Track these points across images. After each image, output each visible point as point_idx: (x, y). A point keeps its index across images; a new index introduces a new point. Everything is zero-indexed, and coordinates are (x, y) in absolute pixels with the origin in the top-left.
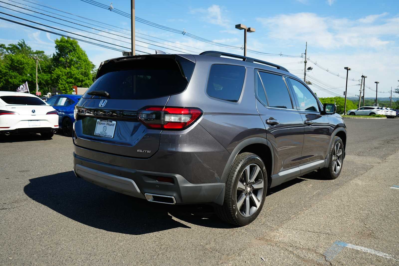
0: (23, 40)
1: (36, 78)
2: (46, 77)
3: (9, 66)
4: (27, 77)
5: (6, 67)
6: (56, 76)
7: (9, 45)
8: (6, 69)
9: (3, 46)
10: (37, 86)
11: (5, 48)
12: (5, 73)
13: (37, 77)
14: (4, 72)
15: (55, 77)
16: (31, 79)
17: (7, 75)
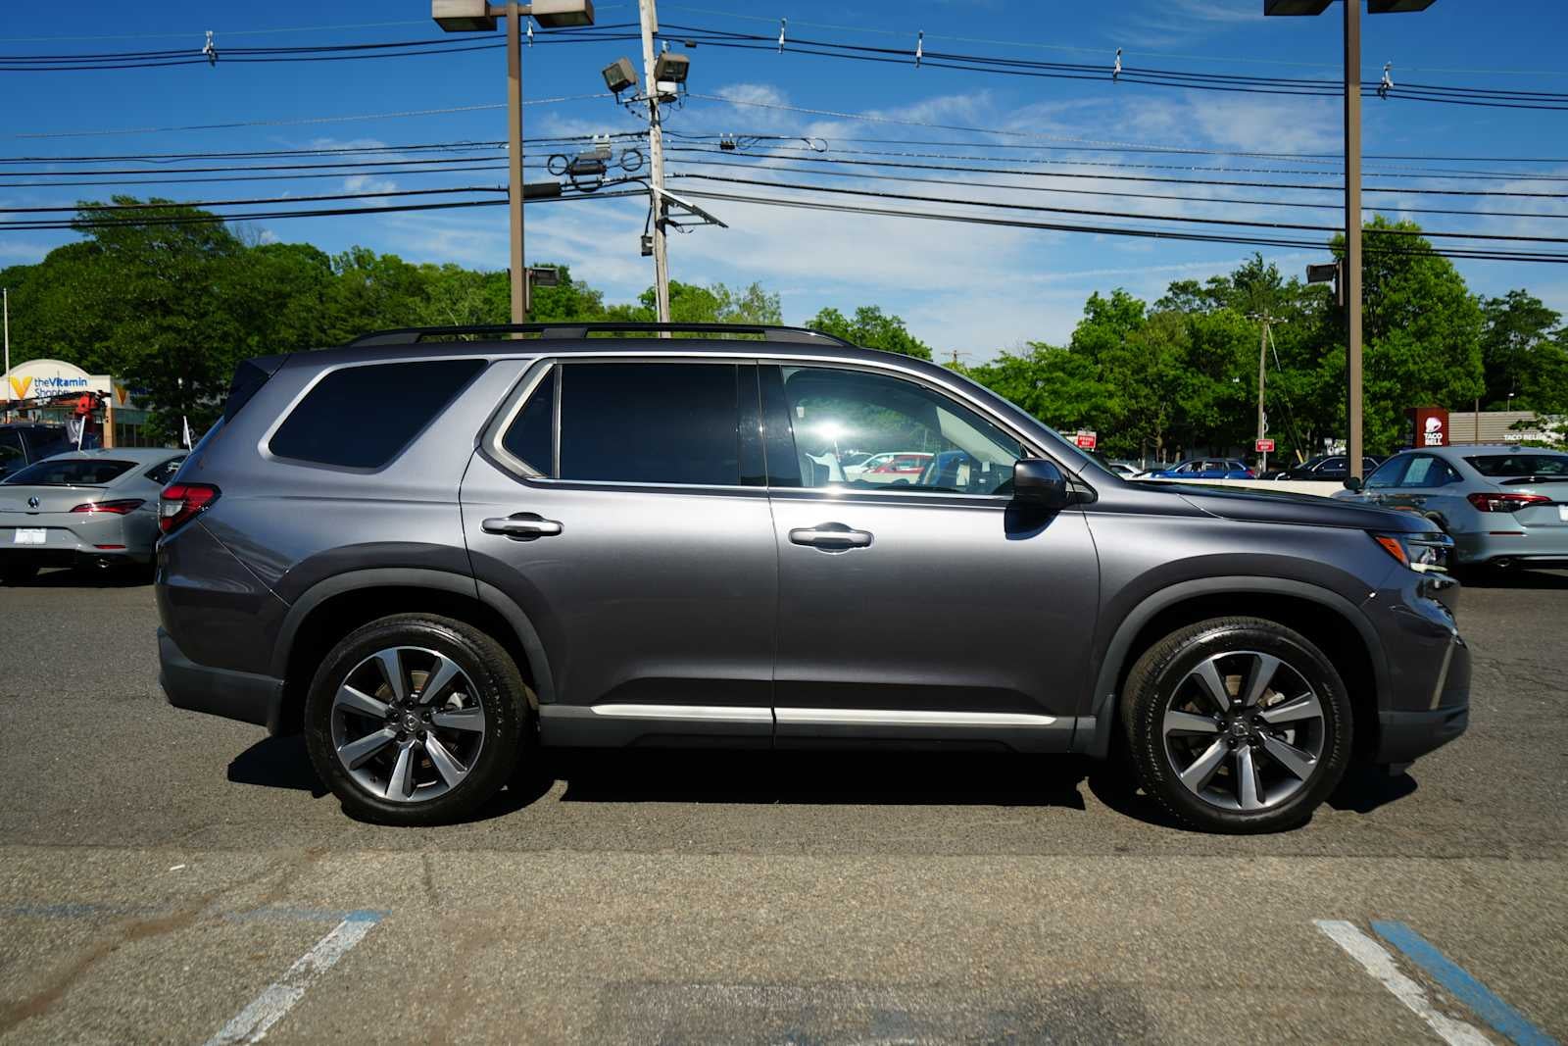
0: (1257, 255)
1: (1258, 389)
2: (1300, 383)
3: (1184, 355)
4: (1233, 387)
5: (1176, 359)
6: (1331, 377)
7: (1209, 282)
8: (1178, 365)
9: (1190, 289)
10: (1262, 416)
11: (1197, 292)
12: (1173, 381)
13: (1262, 385)
14: (1170, 377)
15: (1327, 379)
16: (1243, 394)
17: (1180, 385)
